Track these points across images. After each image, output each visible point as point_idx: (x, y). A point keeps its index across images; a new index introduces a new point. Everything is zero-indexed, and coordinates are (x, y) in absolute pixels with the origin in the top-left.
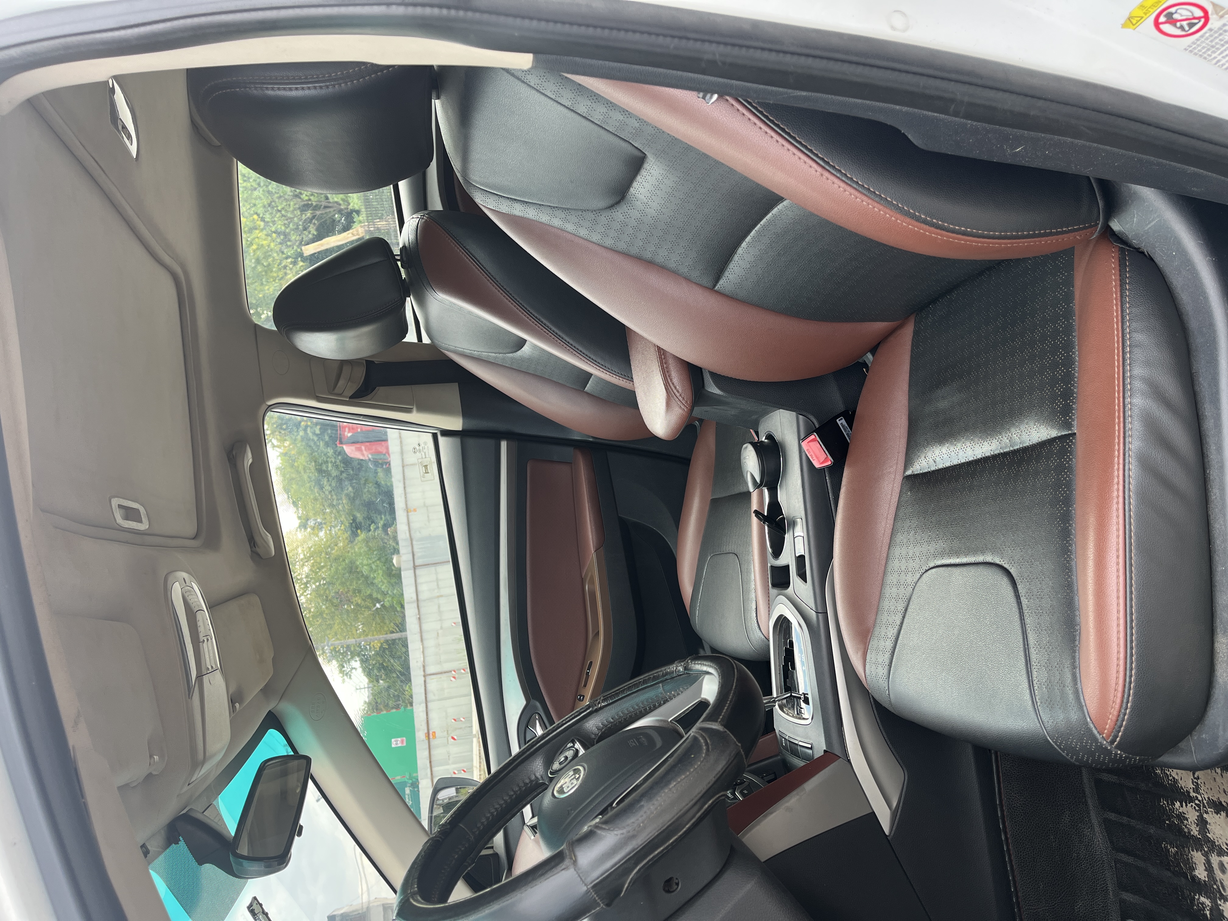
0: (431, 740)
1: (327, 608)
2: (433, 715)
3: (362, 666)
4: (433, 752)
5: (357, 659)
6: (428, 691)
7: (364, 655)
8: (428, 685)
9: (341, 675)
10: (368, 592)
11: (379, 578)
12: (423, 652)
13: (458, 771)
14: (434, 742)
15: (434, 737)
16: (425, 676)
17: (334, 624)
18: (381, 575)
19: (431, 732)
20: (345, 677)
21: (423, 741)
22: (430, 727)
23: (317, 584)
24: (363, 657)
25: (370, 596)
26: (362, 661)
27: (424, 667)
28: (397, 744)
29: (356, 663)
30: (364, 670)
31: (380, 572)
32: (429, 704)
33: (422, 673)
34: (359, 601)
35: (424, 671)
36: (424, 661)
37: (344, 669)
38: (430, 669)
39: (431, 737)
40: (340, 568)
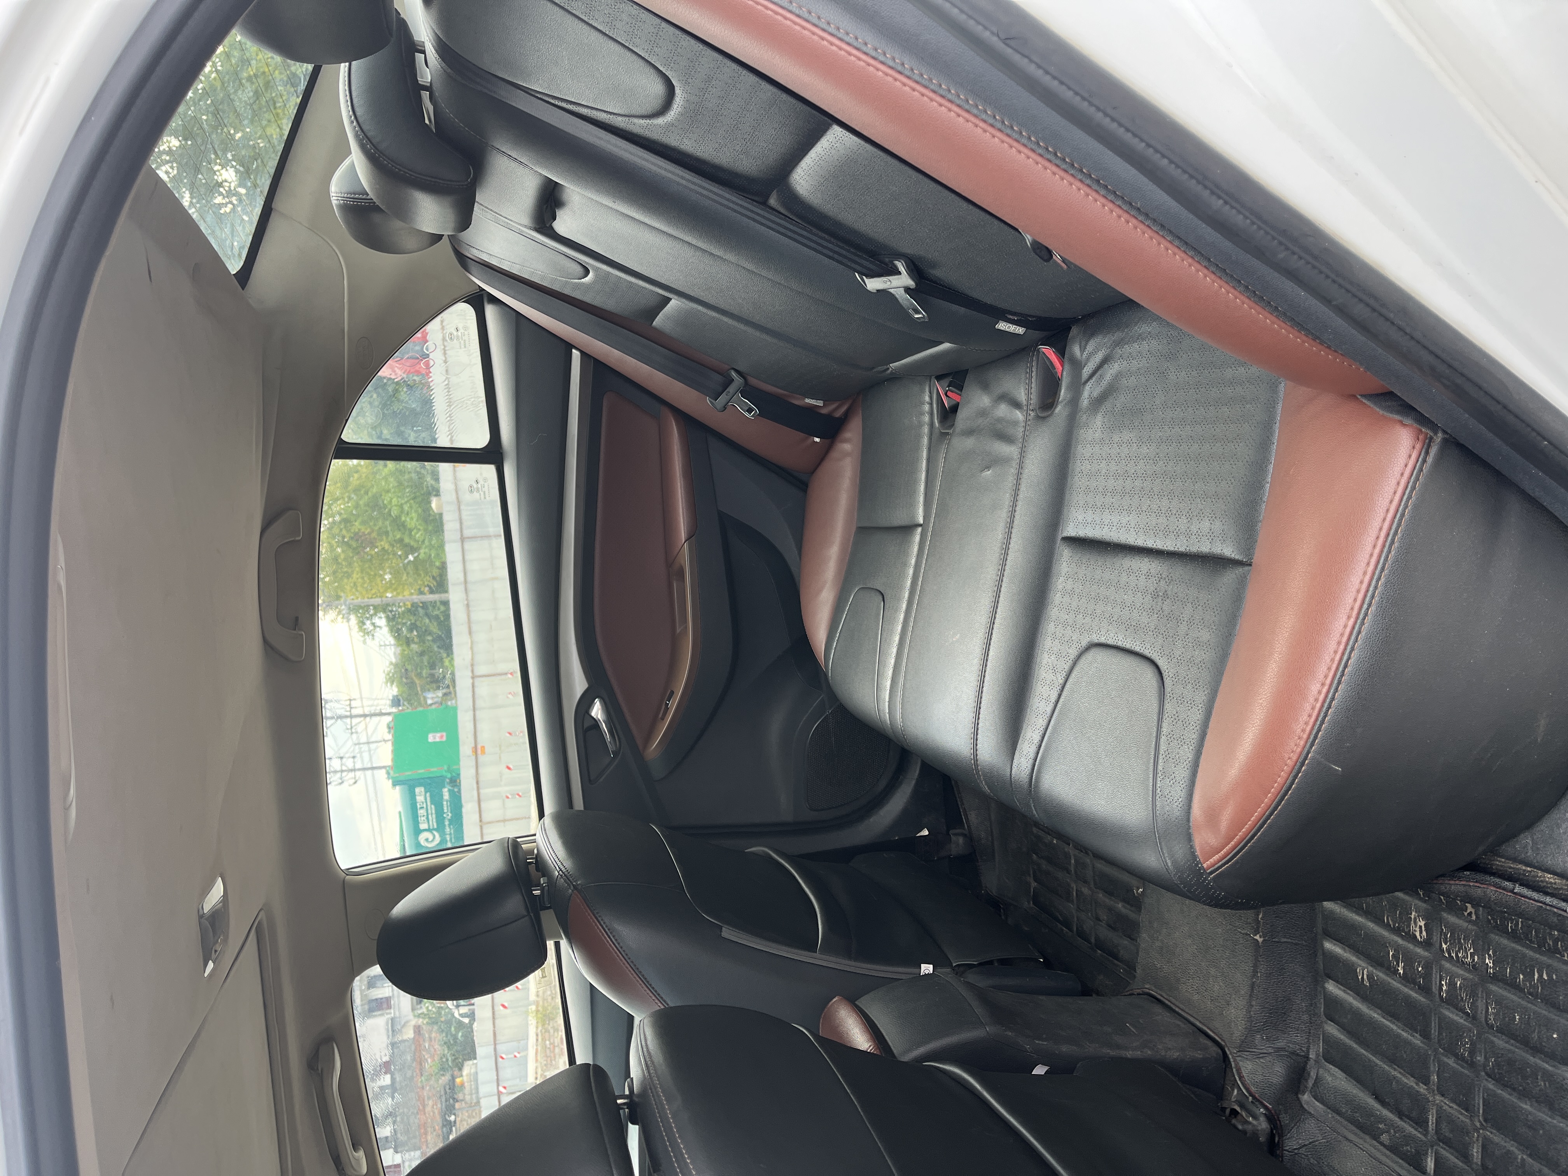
0: (479, 756)
1: (343, 551)
2: (482, 726)
3: (388, 625)
4: (480, 771)
5: (382, 615)
6: (476, 696)
7: (391, 611)
8: (476, 689)
9: (362, 634)
10: (398, 536)
11: (412, 520)
12: (472, 648)
13: (511, 795)
14: (482, 759)
15: (483, 752)
16: (473, 678)
17: (353, 572)
18: (415, 519)
19: (479, 747)
20: (366, 637)
21: (469, 756)
22: (479, 740)
23: (331, 520)
24: (390, 614)
25: (401, 540)
26: (389, 619)
27: (472, 665)
28: (435, 738)
29: (381, 621)
30: (391, 631)
31: (414, 515)
32: (478, 713)
33: (470, 674)
34: (387, 547)
35: (472, 671)
36: (472, 659)
37: (365, 627)
38: (481, 670)
39: (479, 752)
40: (361, 503)
